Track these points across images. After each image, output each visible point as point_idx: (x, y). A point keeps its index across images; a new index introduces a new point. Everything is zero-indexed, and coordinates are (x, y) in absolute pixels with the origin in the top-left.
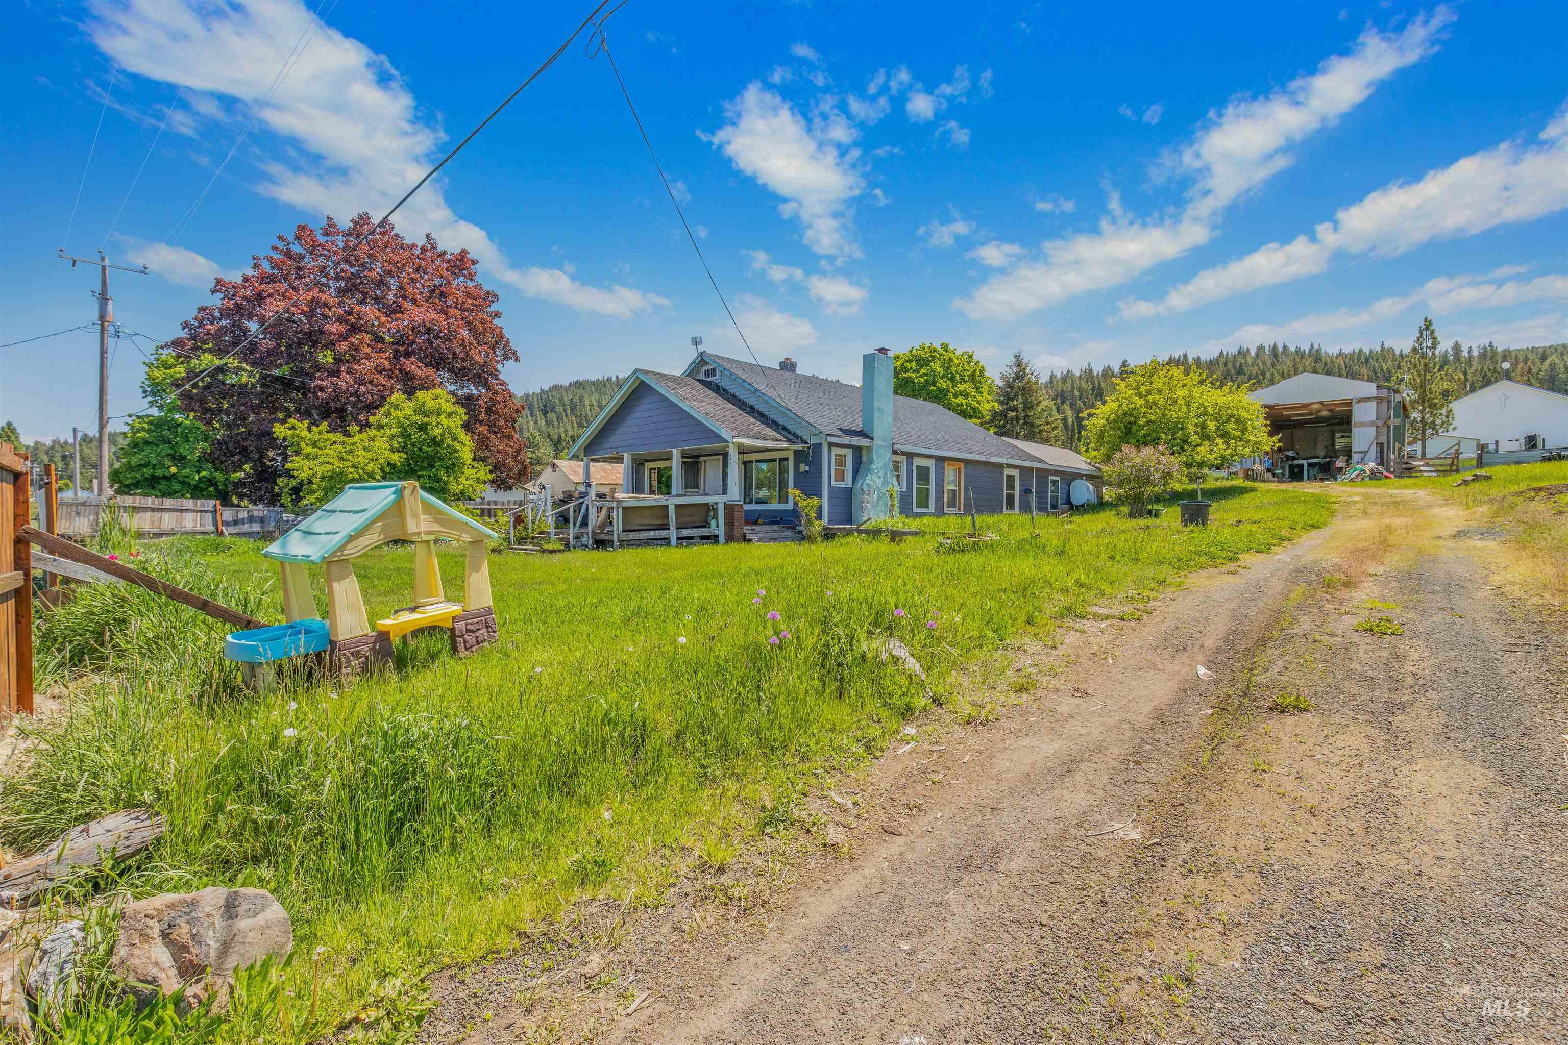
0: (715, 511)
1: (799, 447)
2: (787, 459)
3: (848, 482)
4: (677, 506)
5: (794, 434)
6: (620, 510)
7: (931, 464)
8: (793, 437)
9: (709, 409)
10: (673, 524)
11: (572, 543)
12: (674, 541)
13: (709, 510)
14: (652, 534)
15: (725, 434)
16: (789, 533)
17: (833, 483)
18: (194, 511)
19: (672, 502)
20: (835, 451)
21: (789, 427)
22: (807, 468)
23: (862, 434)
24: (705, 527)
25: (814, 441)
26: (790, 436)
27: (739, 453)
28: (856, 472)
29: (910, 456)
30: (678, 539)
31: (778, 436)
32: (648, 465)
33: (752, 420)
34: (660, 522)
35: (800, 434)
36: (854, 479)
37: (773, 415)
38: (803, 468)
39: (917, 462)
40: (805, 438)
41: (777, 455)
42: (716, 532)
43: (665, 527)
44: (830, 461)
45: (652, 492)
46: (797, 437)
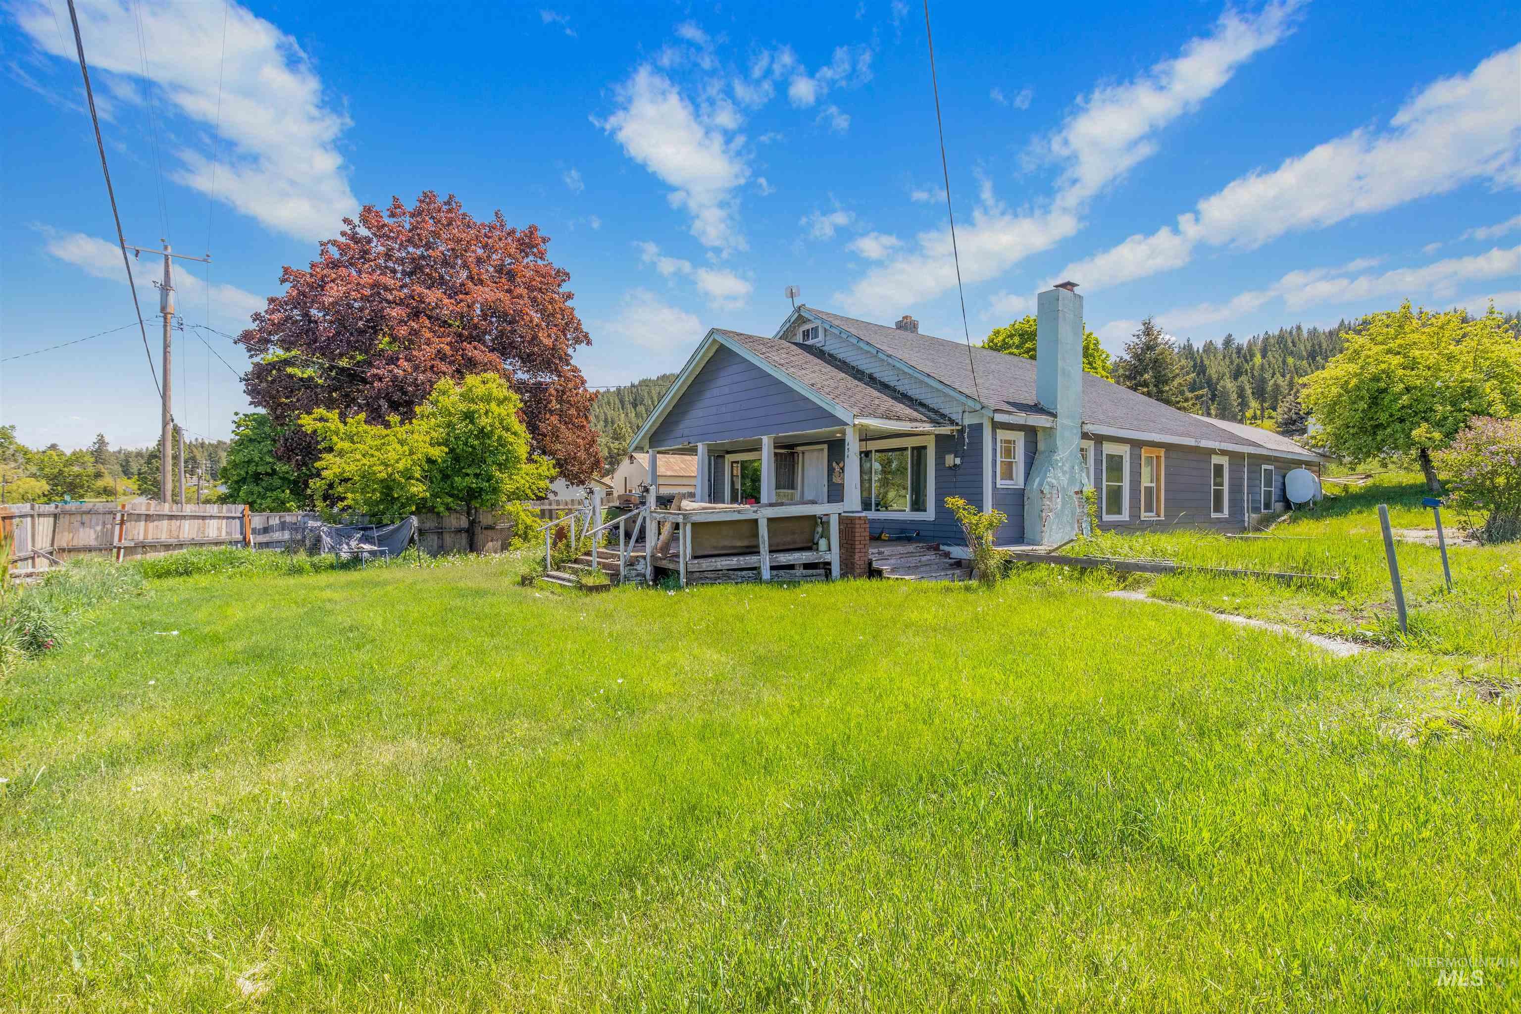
0: (826, 524)
1: (946, 430)
2: (925, 448)
3: (1019, 481)
4: (770, 520)
5: (936, 412)
6: (689, 527)
7: (1124, 450)
8: (937, 416)
9: (816, 378)
10: (764, 548)
11: (623, 572)
12: (766, 574)
13: (816, 524)
14: (734, 562)
15: (840, 412)
16: (930, 557)
17: (1000, 483)
18: (219, 517)
19: (763, 514)
20: (1002, 434)
21: (928, 402)
22: (958, 461)
23: (1037, 409)
24: (809, 549)
25: (968, 420)
26: (931, 414)
27: (861, 440)
28: (1030, 464)
29: (1099, 439)
30: (773, 568)
31: (915, 414)
32: (729, 458)
33: (876, 393)
34: (746, 543)
35: (946, 411)
36: (1027, 475)
37: (904, 386)
38: (951, 460)
39: (1109, 448)
40: (954, 417)
41: (909, 442)
42: (828, 558)
43: (753, 550)
44: (994, 450)
45: (734, 500)
46: (943, 416)
